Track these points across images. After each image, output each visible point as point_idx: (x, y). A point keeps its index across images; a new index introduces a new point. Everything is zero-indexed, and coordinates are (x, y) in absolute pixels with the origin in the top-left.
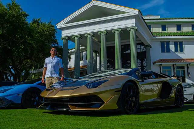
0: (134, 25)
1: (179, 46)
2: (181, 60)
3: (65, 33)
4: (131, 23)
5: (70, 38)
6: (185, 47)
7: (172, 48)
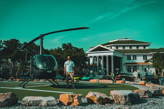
0: (113, 55)
1: (135, 57)
2: (136, 63)
3: (89, 55)
4: (112, 54)
5: (91, 57)
6: (138, 58)
7: (132, 58)
